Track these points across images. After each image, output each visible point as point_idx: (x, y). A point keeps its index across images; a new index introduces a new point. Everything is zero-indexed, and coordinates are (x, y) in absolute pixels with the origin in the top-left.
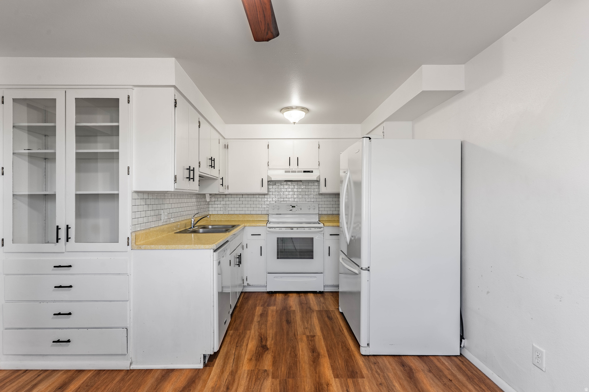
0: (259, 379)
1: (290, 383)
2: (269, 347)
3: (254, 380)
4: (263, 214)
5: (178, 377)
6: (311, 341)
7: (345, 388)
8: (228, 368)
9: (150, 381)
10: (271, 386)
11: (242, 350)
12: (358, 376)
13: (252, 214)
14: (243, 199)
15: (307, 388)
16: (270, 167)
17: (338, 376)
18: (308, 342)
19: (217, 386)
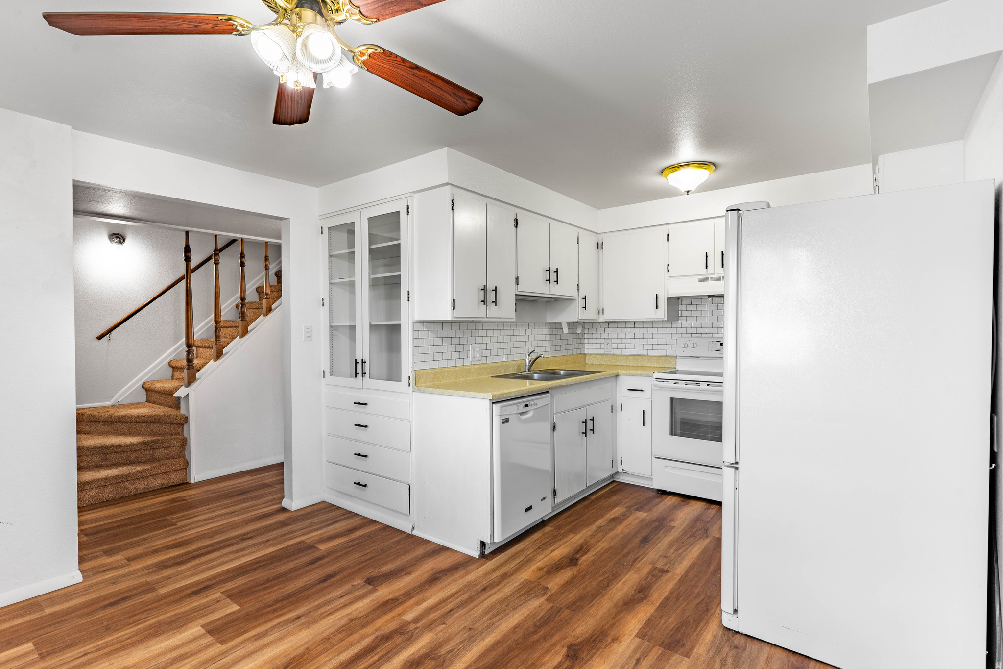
0: (528, 595)
1: (563, 614)
2: (580, 562)
3: (522, 593)
4: (669, 357)
5: (447, 558)
6: (654, 576)
7: (638, 655)
8: (504, 568)
9: (420, 551)
10: (535, 608)
11: (542, 554)
12: (681, 650)
13: (650, 356)
14: (636, 330)
15: (579, 630)
16: (671, 273)
17: (645, 636)
18: (645, 576)
19: (476, 582)
